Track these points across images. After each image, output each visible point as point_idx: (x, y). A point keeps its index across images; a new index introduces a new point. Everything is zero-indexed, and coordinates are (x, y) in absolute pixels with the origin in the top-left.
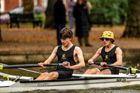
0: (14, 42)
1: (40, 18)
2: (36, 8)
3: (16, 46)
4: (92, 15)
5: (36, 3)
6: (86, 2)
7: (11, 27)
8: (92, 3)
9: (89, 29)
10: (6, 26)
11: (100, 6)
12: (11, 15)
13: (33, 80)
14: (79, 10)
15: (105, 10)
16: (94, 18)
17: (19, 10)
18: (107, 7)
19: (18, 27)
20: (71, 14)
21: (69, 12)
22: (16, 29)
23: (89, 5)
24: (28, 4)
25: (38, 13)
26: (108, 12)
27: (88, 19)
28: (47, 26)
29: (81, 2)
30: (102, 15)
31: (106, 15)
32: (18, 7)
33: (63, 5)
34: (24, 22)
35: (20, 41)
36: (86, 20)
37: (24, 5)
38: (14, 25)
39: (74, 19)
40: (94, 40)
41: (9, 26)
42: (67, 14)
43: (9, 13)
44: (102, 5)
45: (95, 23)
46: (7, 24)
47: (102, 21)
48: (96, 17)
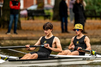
0: (30, 30)
1: (49, 13)
2: (46, 5)
3: (32, 33)
4: (87, 11)
5: (46, 2)
6: (82, 1)
7: (28, 19)
8: (86, 2)
9: (85, 21)
10: (24, 19)
11: (92, 4)
12: (28, 11)
13: (18, 59)
14: (77, 7)
15: (96, 7)
16: (88, 13)
17: (34, 7)
18: (98, 5)
19: (33, 19)
20: (72, 10)
21: (70, 9)
22: (32, 21)
23: (85, 4)
24: (40, 3)
25: (48, 9)
26: (98, 9)
27: (84, 14)
28: (54, 19)
29: (78, 2)
30: (94, 11)
31: (97, 11)
32: (33, 5)
33: (66, 4)
34: (38, 16)
35: (35, 29)
36: (83, 14)
37: (38, 3)
38: (30, 18)
39: (73, 14)
40: (88, 29)
41: (27, 18)
42: (69, 10)
43: (26, 10)
44: (94, 3)
45: (89, 17)
46: (25, 17)
47: (94, 15)
48: (90, 12)
